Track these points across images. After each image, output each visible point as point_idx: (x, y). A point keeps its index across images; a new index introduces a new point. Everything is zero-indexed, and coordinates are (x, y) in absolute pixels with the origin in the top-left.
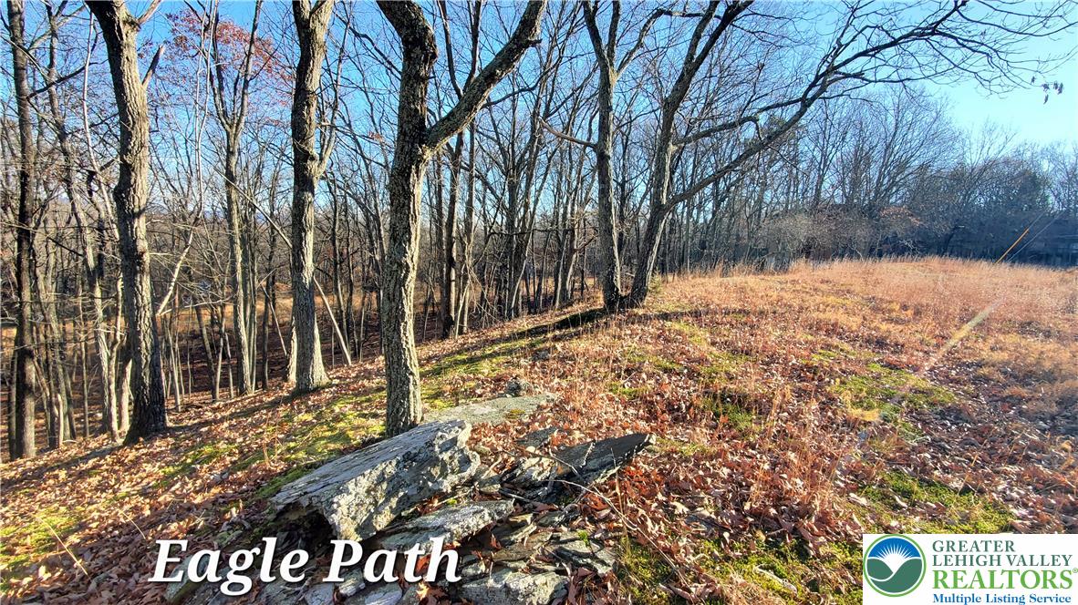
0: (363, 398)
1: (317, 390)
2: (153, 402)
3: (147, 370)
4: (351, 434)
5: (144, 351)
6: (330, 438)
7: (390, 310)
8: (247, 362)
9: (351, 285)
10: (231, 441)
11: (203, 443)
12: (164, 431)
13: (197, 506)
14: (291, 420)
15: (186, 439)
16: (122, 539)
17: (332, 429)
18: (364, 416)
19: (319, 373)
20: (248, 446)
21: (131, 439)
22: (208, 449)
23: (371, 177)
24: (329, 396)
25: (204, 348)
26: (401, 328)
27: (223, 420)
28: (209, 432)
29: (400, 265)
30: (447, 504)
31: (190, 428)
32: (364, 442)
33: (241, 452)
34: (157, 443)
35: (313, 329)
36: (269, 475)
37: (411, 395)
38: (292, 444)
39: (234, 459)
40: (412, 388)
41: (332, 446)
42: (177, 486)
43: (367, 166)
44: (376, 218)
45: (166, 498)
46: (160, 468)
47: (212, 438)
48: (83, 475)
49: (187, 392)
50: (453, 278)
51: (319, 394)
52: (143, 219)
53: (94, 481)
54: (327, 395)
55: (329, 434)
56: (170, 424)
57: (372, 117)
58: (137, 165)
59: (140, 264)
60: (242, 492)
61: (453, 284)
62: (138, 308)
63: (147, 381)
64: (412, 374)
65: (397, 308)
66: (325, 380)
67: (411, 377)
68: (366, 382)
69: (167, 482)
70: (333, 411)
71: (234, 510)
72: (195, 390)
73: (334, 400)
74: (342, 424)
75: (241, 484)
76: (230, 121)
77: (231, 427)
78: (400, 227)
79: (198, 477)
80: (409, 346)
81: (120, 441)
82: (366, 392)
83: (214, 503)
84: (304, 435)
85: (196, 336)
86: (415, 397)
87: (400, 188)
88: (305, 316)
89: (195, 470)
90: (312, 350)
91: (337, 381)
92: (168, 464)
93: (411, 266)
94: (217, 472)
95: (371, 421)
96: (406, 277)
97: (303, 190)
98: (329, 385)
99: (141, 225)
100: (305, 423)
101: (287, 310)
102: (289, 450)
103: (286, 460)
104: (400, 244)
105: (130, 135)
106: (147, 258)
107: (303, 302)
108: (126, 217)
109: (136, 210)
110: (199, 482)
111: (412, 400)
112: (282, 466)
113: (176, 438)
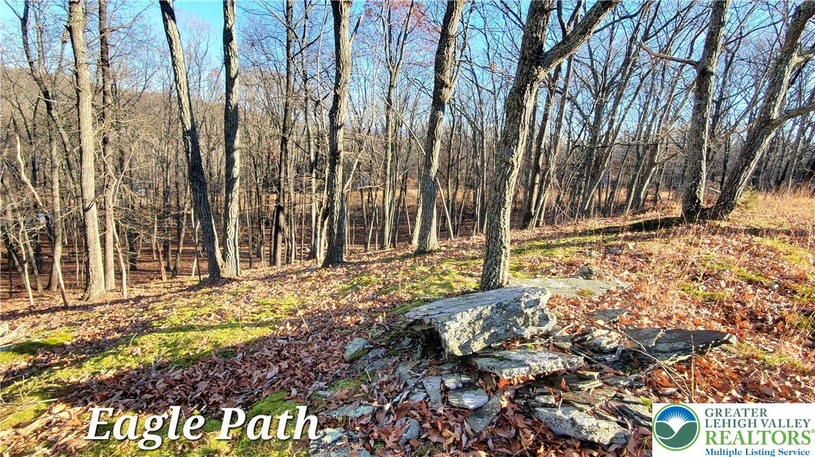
0: (462, 263)
1: (431, 252)
2: (337, 245)
3: (336, 225)
4: (454, 285)
5: (335, 213)
6: (439, 285)
7: (496, 198)
8: (387, 229)
9: (457, 183)
10: (378, 276)
11: (362, 274)
12: (342, 264)
13: (360, 310)
14: (415, 269)
15: (353, 270)
16: (323, 319)
17: (441, 279)
18: (463, 274)
19: (433, 241)
20: (388, 280)
21: (325, 265)
22: (365, 278)
23: (481, 102)
24: (439, 257)
25: (363, 217)
26: (502, 212)
27: (373, 262)
28: (366, 268)
29: (507, 164)
30: (527, 347)
31: (355, 264)
32: (463, 292)
33: (384, 283)
34: (338, 270)
35: (433, 210)
36: (401, 301)
37: (502, 264)
38: (415, 285)
39: (380, 287)
40: (503, 258)
41: (441, 290)
42: (349, 296)
43: (479, 93)
44: (482, 133)
45: (343, 301)
46: (340, 284)
47: (369, 273)
48: (303, 280)
49: (351, 243)
50: (537, 181)
51: (432, 255)
52: (342, 129)
53: (309, 284)
54: (437, 257)
55: (438, 282)
56: (345, 260)
57: (488, 54)
58: (342, 96)
59: (338, 158)
60: (385, 308)
61: (536, 186)
62: (335, 185)
63: (336, 231)
64: (505, 248)
65: (501, 197)
66: (436, 247)
67: (504, 250)
68: (464, 252)
69: (344, 292)
70: (441, 268)
71: (380, 317)
72: (356, 243)
73: (442, 261)
74: (447, 278)
75: (384, 303)
76: (392, 64)
77: (379, 268)
78: (511, 134)
79: (360, 293)
80: (506, 226)
81: (320, 265)
82: (464, 259)
83: (369, 310)
84: (423, 280)
85: (360, 209)
86: (504, 265)
87: (515, 103)
88: (429, 200)
89: (358, 288)
90: (431, 224)
91: (444, 249)
92: (344, 282)
93: (515, 164)
94: (371, 293)
95: (468, 279)
96: (510, 173)
97: (437, 110)
98: (439, 251)
99: (340, 133)
100: (423, 272)
101: (413, 197)
102: (413, 287)
103: (411, 294)
104: (510, 147)
105: (340, 75)
106: (342, 155)
107: (428, 190)
108: (334, 128)
109: (339, 124)
110: (360, 296)
111: (502, 267)
112: (408, 297)
113: (348, 268)
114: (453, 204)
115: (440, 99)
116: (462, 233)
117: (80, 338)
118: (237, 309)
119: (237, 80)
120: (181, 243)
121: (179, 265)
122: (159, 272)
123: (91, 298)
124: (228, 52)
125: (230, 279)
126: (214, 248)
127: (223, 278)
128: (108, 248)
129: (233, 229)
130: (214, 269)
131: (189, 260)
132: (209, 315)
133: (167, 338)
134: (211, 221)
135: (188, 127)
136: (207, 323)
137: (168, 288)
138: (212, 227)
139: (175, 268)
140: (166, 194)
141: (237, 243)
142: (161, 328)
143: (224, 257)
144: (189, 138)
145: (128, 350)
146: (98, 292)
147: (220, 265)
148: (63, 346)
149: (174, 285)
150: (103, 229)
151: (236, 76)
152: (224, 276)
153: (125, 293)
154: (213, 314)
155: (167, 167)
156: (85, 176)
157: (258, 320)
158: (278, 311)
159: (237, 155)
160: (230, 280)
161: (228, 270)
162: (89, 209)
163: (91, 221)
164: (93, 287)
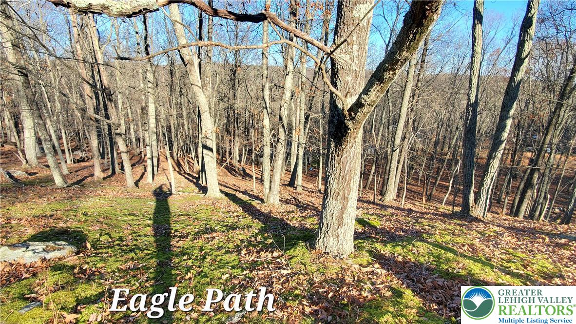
117: (383, 226)
118: (487, 250)
119: (527, 60)
120: (439, 178)
121: (433, 193)
122: (422, 194)
123: (385, 201)
124: (524, 37)
125: (477, 218)
126: (469, 192)
127: (471, 216)
128: (397, 174)
129: (489, 180)
130: (466, 207)
131: (440, 191)
132: (464, 246)
133: (432, 250)
134: (472, 171)
135: (472, 101)
136: (461, 251)
137: (427, 209)
138: (472, 176)
139: (431, 195)
140: (436, 144)
141: (490, 192)
142: (429, 240)
143: (476, 201)
144: (471, 109)
145: (410, 247)
146: (388, 199)
147: (471, 205)
148: (375, 227)
149: (431, 208)
150: (398, 162)
151: (527, 57)
152: (472, 214)
153: (403, 204)
154: (466, 246)
155: (442, 126)
156: (398, 131)
157: (507, 268)
158: (529, 268)
159: (509, 122)
160: (477, 220)
161: (477, 211)
162: (395, 150)
163: (394, 158)
164: (387, 195)
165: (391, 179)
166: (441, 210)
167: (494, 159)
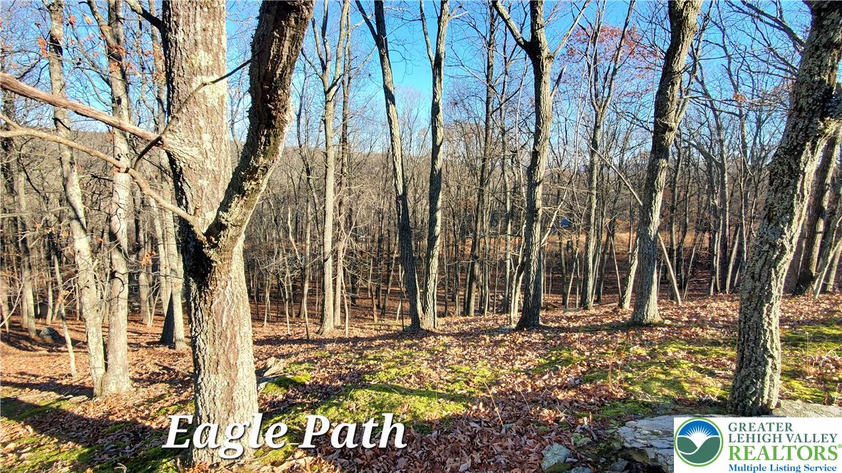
0: (697, 348)
1: (651, 326)
2: (534, 307)
3: (532, 285)
4: (686, 386)
5: (532, 273)
6: (664, 381)
8: (591, 283)
9: (686, 227)
10: (581, 353)
11: (561, 347)
12: (540, 329)
13: (560, 401)
14: (628, 350)
15: (551, 338)
16: (517, 404)
17: (666, 373)
18: (700, 370)
19: (653, 311)
20: (594, 361)
21: (520, 327)
22: (566, 354)
23: (719, 128)
24: (661, 335)
25: (560, 264)
26: (765, 309)
27: (576, 330)
28: (565, 337)
29: (773, 246)
31: (553, 329)
32: (701, 400)
33: (589, 365)
34: (533, 335)
35: (652, 274)
36: (610, 396)
37: (767, 378)
38: (630, 375)
39: (584, 370)
40: (769, 371)
41: (667, 392)
42: (546, 377)
43: (716, 117)
44: (721, 166)
45: (540, 383)
46: (536, 357)
47: (570, 346)
48: (497, 344)
49: (547, 292)
50: (820, 229)
51: (651, 331)
52: (541, 186)
53: (502, 350)
54: (659, 334)
55: (662, 377)
56: (541, 323)
57: (729, 70)
58: (541, 152)
59: (536, 216)
60: (591, 404)
62: (532, 245)
63: (532, 292)
64: (771, 356)
65: (762, 288)
66: (658, 319)
67: (770, 360)
68: (699, 330)
69: (540, 370)
70: (665, 354)
71: (585, 419)
72: (553, 292)
73: (665, 341)
74: (675, 372)
75: (590, 396)
76: (597, 102)
77: (581, 340)
78: (779, 209)
79: (559, 376)
80: (773, 328)
81: (514, 326)
82: (700, 341)
83: (571, 403)
84: (639, 369)
85: (558, 255)
86: (772, 380)
87: (786, 168)
88: (647, 262)
89: (558, 368)
90: (649, 292)
91: (668, 322)
92: (541, 356)
93: (788, 247)
94: (572, 376)
95: (708, 380)
96: (779, 258)
97: (658, 158)
98: (661, 324)
99: (539, 190)
100: (639, 357)
101: (623, 242)
102: (627, 379)
103: (625, 389)
105: (540, 131)
106: (540, 212)
107: (646, 251)
108: (532, 185)
109: (538, 181)
110: (560, 379)
111: (768, 383)
112: (621, 394)
113: (545, 334)
114: (679, 254)
115: (662, 145)
116: (692, 287)
117: (315, 379)
118: (434, 374)
119: (441, 147)
120: (390, 285)
121: (387, 305)
122: (372, 308)
123: (324, 333)
124: (435, 124)
125: (428, 331)
126: (416, 301)
127: (423, 329)
128: (337, 290)
129: (433, 283)
130: (416, 320)
132: (410, 377)
133: (375, 396)
134: (415, 276)
135: (401, 192)
136: (407, 385)
137: (377, 330)
138: (415, 282)
139: (384, 306)
140: (380, 241)
141: (435, 297)
142: (372, 383)
143: (424, 309)
144: (400, 202)
145: (347, 403)
146: (329, 328)
147: (420, 316)
148: (304, 385)
149: (382, 327)
150: (335, 274)
151: (441, 144)
152: (423, 327)
153: (347, 332)
154: (413, 376)
155: (383, 218)
157: (452, 391)
158: (471, 384)
159: (439, 215)
160: (428, 333)
161: (427, 323)
162: (327, 260)
163: (327, 270)
164: (326, 323)
165: (328, 300)
166: (394, 328)
167: (432, 258)
